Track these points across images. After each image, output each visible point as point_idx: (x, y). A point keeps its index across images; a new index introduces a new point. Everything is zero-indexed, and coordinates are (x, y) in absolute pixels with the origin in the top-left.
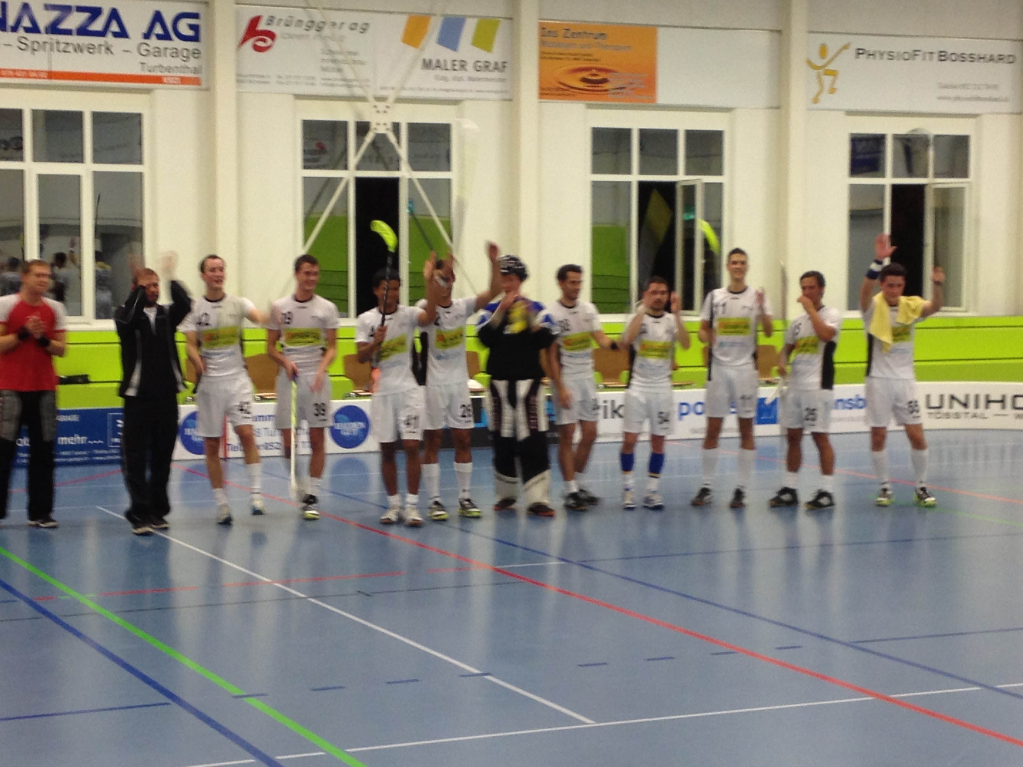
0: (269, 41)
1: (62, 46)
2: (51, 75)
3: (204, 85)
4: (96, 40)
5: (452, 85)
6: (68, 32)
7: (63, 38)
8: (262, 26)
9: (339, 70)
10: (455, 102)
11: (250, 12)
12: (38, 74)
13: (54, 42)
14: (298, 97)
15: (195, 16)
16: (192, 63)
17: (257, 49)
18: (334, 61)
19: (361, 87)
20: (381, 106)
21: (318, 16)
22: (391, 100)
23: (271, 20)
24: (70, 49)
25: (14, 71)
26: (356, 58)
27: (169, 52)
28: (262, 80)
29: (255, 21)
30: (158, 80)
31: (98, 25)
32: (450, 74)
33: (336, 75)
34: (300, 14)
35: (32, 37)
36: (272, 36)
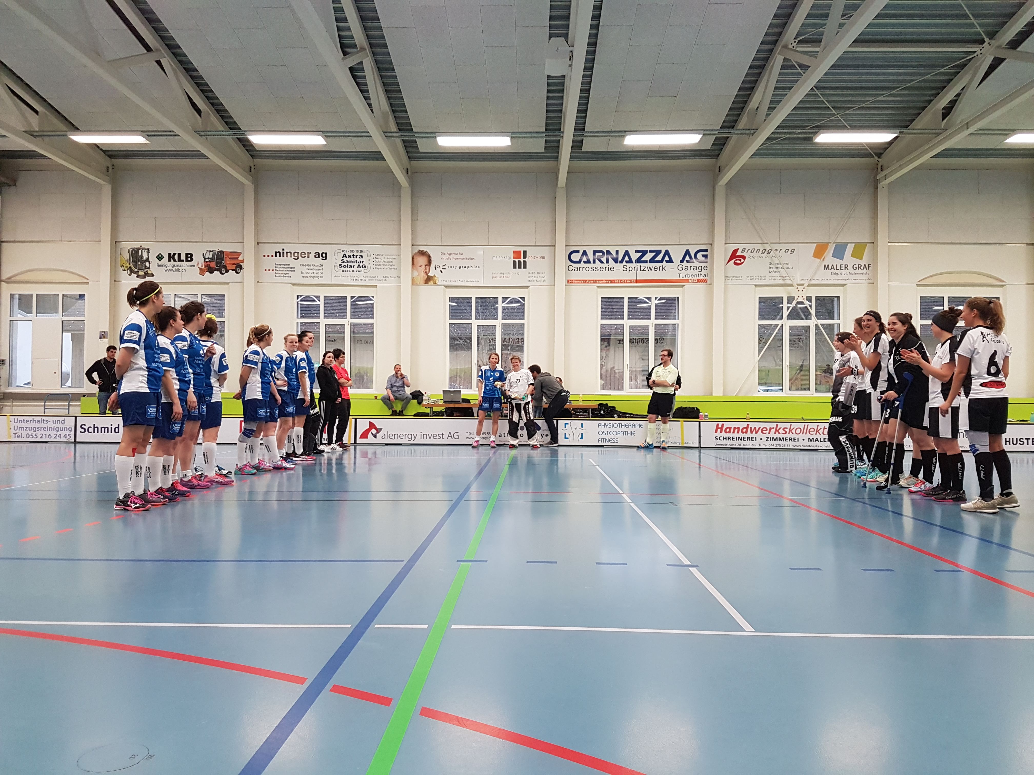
0: (742, 260)
1: (642, 268)
2: (637, 281)
3: (709, 282)
4: (658, 265)
5: (840, 277)
6: (646, 262)
7: (643, 265)
8: (739, 253)
9: (779, 272)
10: (843, 285)
11: (732, 248)
12: (631, 281)
13: (639, 266)
14: (756, 286)
15: (706, 251)
16: (703, 272)
17: (735, 264)
18: (776, 268)
19: (790, 279)
20: (800, 288)
21: (768, 247)
22: (806, 285)
23: (743, 250)
24: (646, 269)
25: (621, 280)
26: (788, 266)
27: (692, 268)
28: (739, 278)
29: (736, 251)
30: (687, 281)
31: (659, 258)
32: (839, 271)
33: (778, 274)
34: (758, 246)
35: (629, 265)
36: (744, 258)
